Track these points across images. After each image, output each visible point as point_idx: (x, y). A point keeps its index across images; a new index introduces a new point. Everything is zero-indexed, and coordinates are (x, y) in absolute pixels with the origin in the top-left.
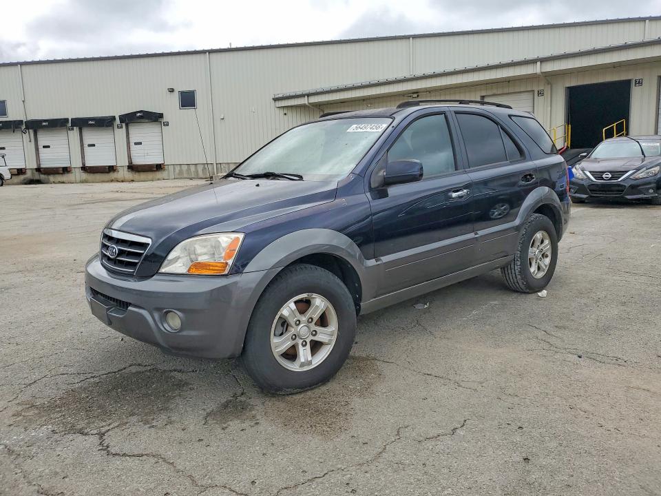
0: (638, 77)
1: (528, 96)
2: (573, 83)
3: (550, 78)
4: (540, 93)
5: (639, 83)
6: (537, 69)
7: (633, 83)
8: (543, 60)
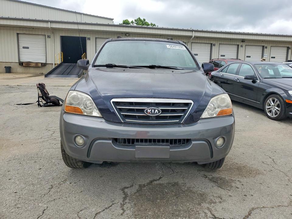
0: (89, 37)
1: (43, 37)
2: (64, 35)
3: (54, 30)
4: (49, 37)
5: (89, 39)
6: (49, 25)
7: (87, 39)
8: (52, 22)
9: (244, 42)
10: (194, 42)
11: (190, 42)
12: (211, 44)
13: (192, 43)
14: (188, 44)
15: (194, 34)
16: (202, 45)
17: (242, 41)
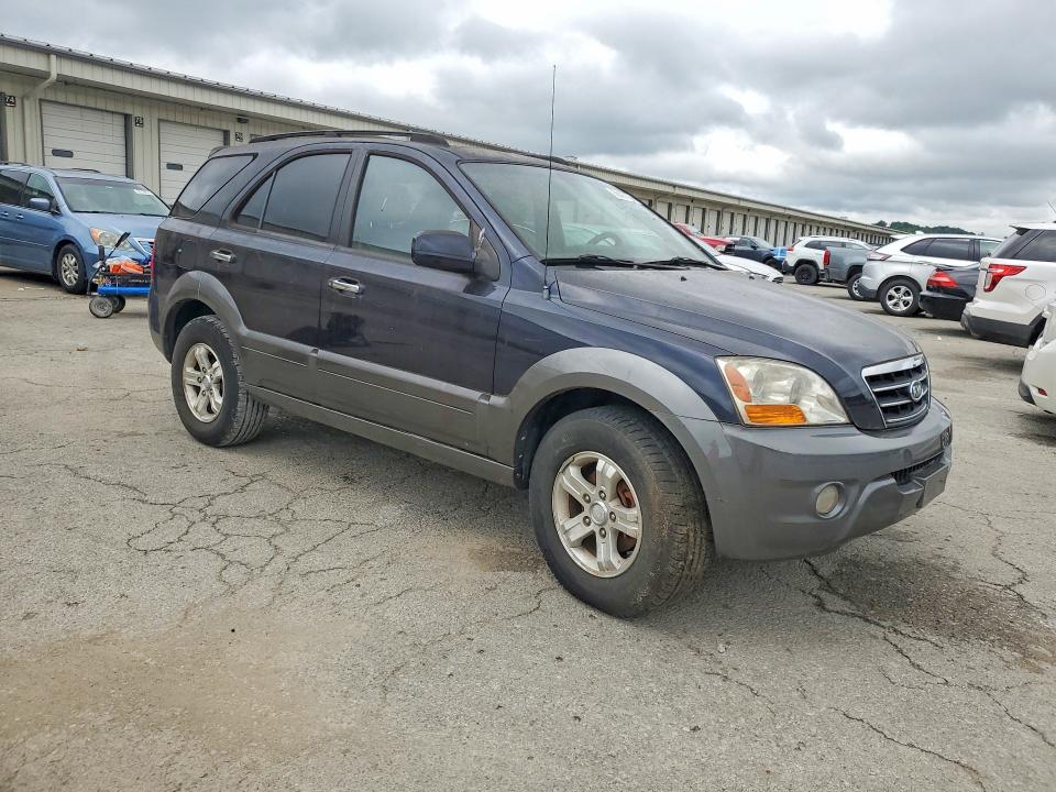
9: (246, 121)
10: (49, 98)
11: (31, 98)
12: (127, 117)
13: (41, 100)
14: (26, 103)
15: (56, 68)
16: (89, 115)
17: (239, 120)
